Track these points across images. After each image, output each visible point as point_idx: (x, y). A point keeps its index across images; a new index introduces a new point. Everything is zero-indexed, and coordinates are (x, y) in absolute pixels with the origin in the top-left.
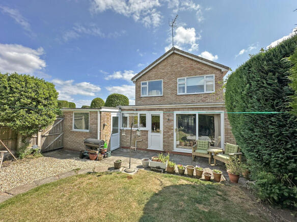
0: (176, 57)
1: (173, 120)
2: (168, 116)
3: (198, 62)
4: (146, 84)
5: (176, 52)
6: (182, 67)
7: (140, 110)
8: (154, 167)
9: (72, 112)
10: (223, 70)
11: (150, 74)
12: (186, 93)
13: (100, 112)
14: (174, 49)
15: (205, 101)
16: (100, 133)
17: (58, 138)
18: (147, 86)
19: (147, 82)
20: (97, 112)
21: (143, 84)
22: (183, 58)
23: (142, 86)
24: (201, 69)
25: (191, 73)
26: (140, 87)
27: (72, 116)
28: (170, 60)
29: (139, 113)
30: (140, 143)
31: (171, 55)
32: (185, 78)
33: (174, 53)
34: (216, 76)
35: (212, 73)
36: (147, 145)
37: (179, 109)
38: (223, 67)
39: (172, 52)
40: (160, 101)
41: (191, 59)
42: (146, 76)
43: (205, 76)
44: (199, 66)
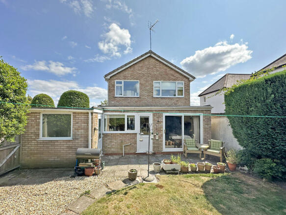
0: (152, 60)
1: (162, 122)
2: (157, 118)
3: (171, 69)
4: (121, 83)
5: (152, 55)
6: (157, 71)
7: (128, 111)
8: (169, 170)
9: (40, 113)
10: (191, 78)
11: (126, 73)
12: (161, 96)
13: (92, 113)
14: (151, 52)
15: (177, 104)
16: (92, 139)
17: (12, 153)
18: (122, 85)
19: (123, 81)
20: (88, 113)
21: (117, 83)
22: (158, 62)
23: (116, 85)
24: (173, 76)
25: (165, 78)
26: (114, 86)
27: (39, 119)
28: (146, 62)
29: (126, 114)
30: (127, 147)
31: (148, 57)
32: (161, 82)
33: (150, 56)
34: (185, 84)
35: (182, 80)
36: (136, 148)
37: (167, 111)
38: (191, 76)
39: (149, 55)
40: (136, 102)
41: (165, 65)
42: (122, 75)
43: (177, 82)
44: (172, 72)
